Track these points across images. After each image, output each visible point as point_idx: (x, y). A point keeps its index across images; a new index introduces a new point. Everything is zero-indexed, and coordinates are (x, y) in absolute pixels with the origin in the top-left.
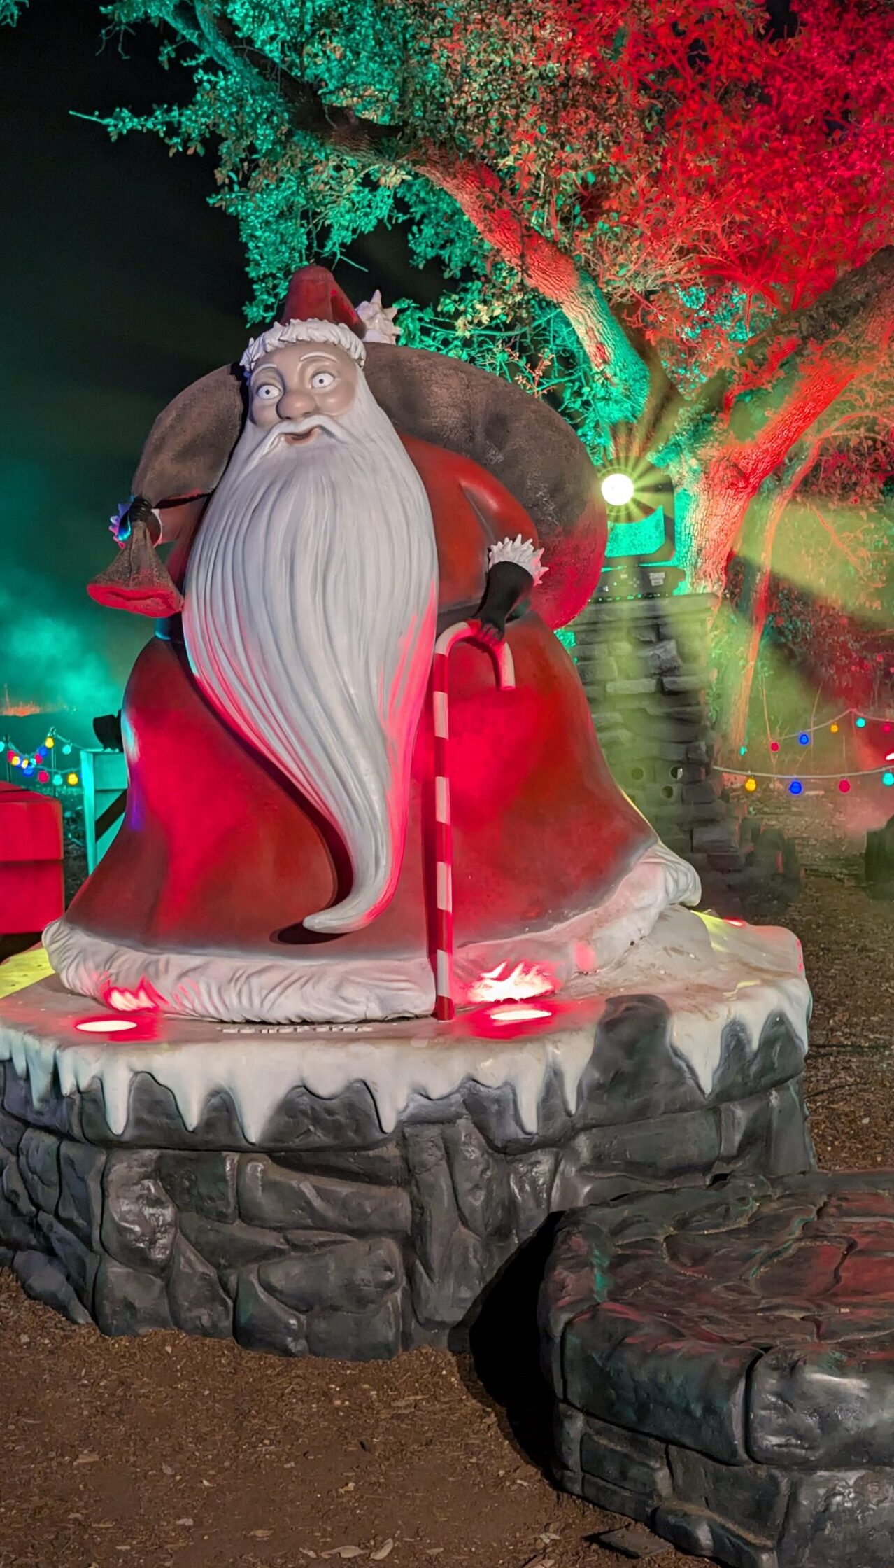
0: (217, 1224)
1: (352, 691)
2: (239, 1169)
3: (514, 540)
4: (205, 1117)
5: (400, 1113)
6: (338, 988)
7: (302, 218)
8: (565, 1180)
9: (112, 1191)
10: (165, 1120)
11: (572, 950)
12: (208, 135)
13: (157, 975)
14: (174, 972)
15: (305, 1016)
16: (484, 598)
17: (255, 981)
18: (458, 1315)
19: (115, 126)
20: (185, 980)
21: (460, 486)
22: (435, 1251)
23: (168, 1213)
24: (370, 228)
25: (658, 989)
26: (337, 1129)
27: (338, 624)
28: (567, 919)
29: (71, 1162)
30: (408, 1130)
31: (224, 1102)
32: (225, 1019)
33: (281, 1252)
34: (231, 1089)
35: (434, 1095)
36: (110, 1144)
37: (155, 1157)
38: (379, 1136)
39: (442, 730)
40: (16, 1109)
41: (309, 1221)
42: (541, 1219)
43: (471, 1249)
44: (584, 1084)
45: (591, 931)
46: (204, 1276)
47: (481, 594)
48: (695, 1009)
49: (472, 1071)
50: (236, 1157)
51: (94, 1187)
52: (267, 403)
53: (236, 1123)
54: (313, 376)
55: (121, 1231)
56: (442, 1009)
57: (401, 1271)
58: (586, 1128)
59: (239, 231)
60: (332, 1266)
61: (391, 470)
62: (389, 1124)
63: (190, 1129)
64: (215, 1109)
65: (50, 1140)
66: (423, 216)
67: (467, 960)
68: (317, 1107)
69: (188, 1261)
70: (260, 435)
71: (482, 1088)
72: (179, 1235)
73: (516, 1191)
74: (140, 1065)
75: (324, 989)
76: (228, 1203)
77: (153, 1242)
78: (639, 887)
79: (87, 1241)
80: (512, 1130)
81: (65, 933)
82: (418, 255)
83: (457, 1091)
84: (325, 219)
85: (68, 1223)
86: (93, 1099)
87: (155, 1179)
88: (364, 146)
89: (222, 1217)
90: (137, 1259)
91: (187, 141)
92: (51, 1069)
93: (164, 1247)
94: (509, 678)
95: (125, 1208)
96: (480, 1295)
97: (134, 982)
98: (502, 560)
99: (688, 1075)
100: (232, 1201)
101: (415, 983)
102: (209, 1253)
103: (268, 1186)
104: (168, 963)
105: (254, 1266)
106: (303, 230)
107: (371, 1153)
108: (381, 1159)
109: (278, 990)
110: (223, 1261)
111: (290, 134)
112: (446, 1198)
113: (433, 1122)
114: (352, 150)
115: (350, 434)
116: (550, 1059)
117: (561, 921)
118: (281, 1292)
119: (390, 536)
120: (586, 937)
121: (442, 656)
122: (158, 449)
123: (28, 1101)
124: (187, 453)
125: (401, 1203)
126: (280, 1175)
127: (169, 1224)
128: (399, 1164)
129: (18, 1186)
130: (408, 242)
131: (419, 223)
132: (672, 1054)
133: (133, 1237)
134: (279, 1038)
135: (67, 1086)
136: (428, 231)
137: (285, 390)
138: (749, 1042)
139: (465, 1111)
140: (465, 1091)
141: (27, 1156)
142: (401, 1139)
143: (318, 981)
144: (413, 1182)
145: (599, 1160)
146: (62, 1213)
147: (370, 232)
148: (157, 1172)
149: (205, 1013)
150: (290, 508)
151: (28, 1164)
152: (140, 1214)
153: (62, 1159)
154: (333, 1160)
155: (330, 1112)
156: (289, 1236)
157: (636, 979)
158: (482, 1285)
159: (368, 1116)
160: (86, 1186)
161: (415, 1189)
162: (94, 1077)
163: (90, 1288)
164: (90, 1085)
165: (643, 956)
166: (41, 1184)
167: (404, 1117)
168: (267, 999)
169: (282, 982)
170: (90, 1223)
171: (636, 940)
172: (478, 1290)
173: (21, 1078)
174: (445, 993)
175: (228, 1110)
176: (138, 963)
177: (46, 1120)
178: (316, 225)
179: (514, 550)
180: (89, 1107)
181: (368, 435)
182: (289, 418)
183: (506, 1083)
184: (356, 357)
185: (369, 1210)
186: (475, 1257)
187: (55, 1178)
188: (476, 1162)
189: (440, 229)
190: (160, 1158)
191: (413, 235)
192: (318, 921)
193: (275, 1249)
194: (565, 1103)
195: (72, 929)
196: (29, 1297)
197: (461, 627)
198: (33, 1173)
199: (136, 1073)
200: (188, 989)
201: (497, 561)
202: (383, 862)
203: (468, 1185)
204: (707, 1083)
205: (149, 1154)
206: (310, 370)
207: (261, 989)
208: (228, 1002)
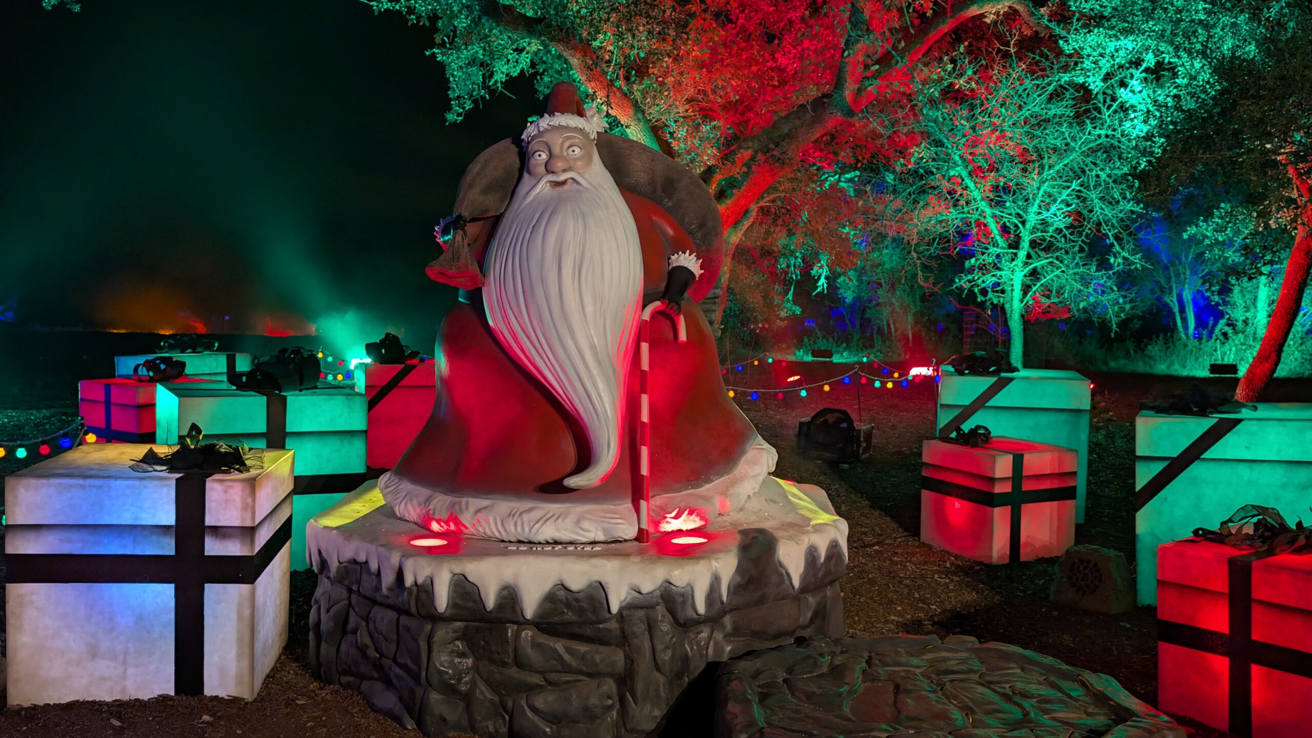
0: (501, 669)
1: (595, 340)
2: (517, 635)
3: (685, 253)
4: (498, 602)
5: (622, 602)
6: (578, 522)
7: (480, 66)
8: (717, 644)
9: (435, 648)
10: (471, 604)
11: (717, 501)
12: (431, 15)
13: (461, 511)
14: (472, 510)
15: (556, 539)
16: (667, 287)
17: (525, 517)
18: (652, 726)
19: (377, 6)
20: (479, 515)
21: (652, 220)
22: (640, 686)
23: (470, 662)
24: (516, 74)
25: (767, 525)
26: (581, 611)
27: (588, 299)
28: (712, 481)
29: (408, 629)
30: (625, 612)
31: (510, 594)
32: (506, 540)
33: (541, 686)
34: (516, 586)
35: (644, 591)
36: (436, 619)
37: (463, 626)
38: (608, 616)
39: (645, 366)
40: (368, 593)
41: (560, 668)
42: (702, 666)
43: (662, 686)
44: (731, 585)
45: (727, 490)
46: (491, 701)
47: (664, 284)
48: (790, 538)
49: (668, 577)
50: (515, 627)
51: (423, 645)
52: (539, 162)
53: (518, 607)
54: (569, 148)
55: (441, 673)
56: (642, 536)
57: (616, 698)
58: (731, 610)
59: (445, 70)
60: (574, 696)
61: (616, 207)
62: (615, 609)
63: (488, 610)
64: (505, 598)
65: (392, 615)
66: (544, 71)
67: (656, 506)
68: (569, 598)
69: (482, 693)
70: (534, 182)
71: (673, 588)
72: (476, 675)
73: (688, 649)
74: (457, 570)
75: (569, 522)
76: (509, 656)
77: (460, 679)
78: (753, 463)
79: (416, 678)
80: (690, 613)
81: (396, 481)
82: (540, 92)
83: (658, 589)
84: (494, 67)
85: (404, 667)
86: (426, 590)
87: (462, 641)
88: (520, 28)
89: (504, 664)
90: (450, 690)
91: (419, 18)
92: (396, 569)
93: (466, 683)
94: (683, 336)
95: (443, 659)
96: (666, 714)
97: (445, 516)
98: (678, 264)
99: (786, 578)
100: (512, 655)
101: (625, 520)
102: (493, 686)
103: (535, 645)
104: (467, 503)
105: (524, 695)
106: (481, 73)
107: (601, 626)
108: (606, 629)
109: (541, 522)
110: (503, 692)
111: (480, 18)
112: (648, 654)
113: (641, 608)
114: (514, 29)
115: (591, 184)
116: (714, 569)
117: (709, 483)
118: (542, 712)
119: (618, 248)
120: (724, 493)
121: (646, 321)
122: (471, 186)
123: (378, 588)
124: (488, 189)
125: (619, 657)
126: (542, 639)
127: (470, 668)
128: (618, 633)
129: (367, 640)
130: (534, 84)
131: (543, 74)
132: (778, 565)
133: (448, 677)
134: (544, 553)
135: (409, 581)
136: (546, 79)
137: (551, 156)
138: (819, 558)
139: (661, 601)
140: (662, 589)
141: (375, 624)
142: (621, 616)
143: (566, 517)
144: (627, 644)
145: (737, 631)
146: (399, 660)
147: (516, 77)
148: (464, 636)
149: (492, 535)
150: (557, 227)
151: (376, 628)
152: (452, 662)
153: (401, 628)
154: (577, 630)
155: (577, 600)
156: (548, 677)
157: (753, 518)
158: (668, 708)
159: (601, 603)
160: (418, 645)
161: (627, 648)
162: (427, 577)
163: (417, 707)
164: (424, 581)
165: (756, 504)
166: (384, 642)
167: (624, 604)
168: (534, 528)
169: (542, 518)
170: (419, 667)
171: (751, 494)
172: (665, 711)
173: (374, 574)
174: (644, 526)
175: (513, 599)
176: (447, 503)
177: (390, 601)
178: (488, 71)
179: (685, 259)
180: (423, 596)
181: (601, 186)
182: (553, 172)
183: (689, 585)
184: (593, 138)
185: (598, 661)
186: (664, 690)
187: (394, 637)
188: (667, 633)
189: (553, 79)
190: (466, 627)
191: (538, 81)
192: (571, 482)
193: (538, 685)
194: (720, 596)
195: (400, 479)
196: (375, 711)
197: (657, 304)
198: (378, 633)
199: (454, 575)
200: (483, 522)
201: (674, 265)
202: (612, 446)
203: (662, 647)
204: (796, 583)
205: (458, 624)
206: (567, 144)
207: (529, 522)
208: (508, 529)
